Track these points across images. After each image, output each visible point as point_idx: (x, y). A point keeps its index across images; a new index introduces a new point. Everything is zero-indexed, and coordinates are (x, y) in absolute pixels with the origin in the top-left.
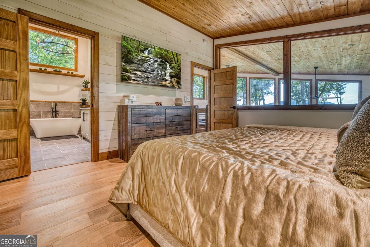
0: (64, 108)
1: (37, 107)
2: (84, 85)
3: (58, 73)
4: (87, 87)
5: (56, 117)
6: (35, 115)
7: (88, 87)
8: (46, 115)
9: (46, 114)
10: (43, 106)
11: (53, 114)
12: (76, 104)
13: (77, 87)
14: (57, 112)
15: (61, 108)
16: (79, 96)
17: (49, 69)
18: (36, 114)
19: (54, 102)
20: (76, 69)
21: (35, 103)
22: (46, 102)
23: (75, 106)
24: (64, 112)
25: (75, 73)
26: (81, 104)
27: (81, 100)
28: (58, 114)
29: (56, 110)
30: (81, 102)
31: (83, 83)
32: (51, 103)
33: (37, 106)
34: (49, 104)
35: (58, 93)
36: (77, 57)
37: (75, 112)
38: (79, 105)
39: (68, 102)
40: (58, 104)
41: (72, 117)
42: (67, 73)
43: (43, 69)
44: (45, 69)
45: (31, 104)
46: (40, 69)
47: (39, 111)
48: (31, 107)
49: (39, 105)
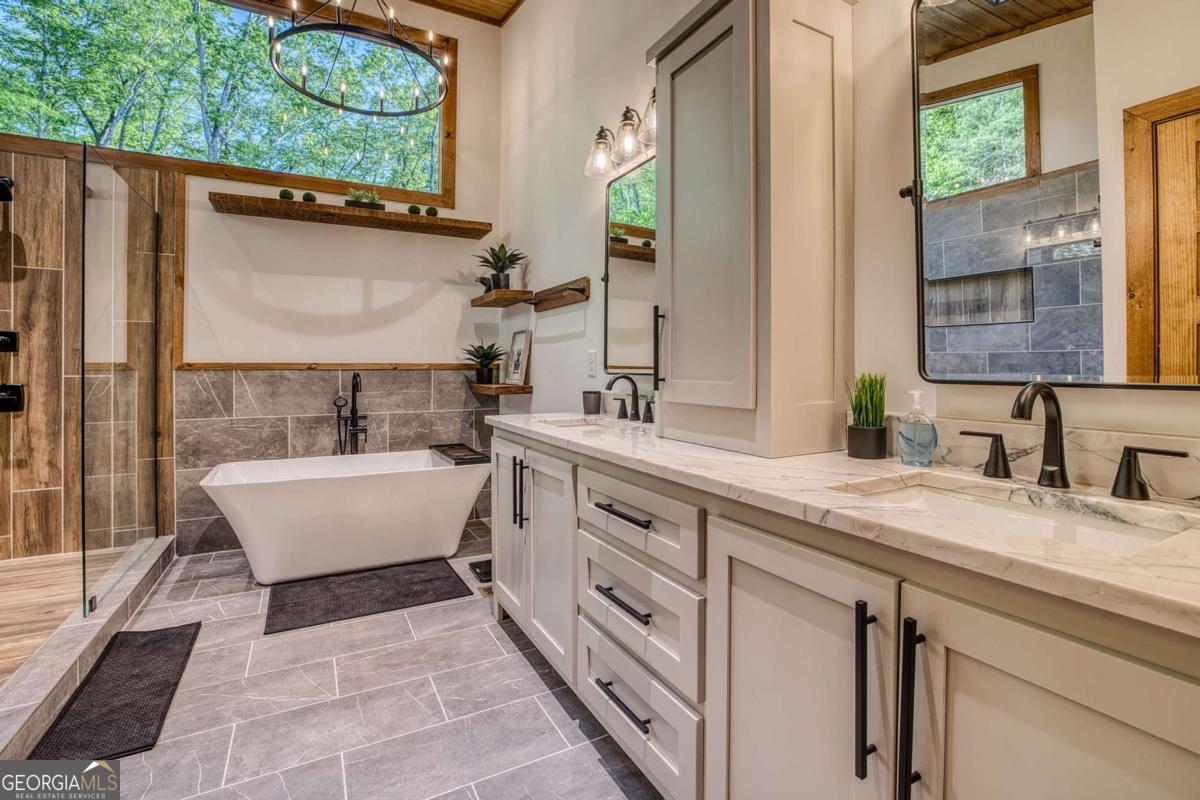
0: (393, 398)
1: (273, 395)
2: (489, 272)
3: (365, 213)
4: (503, 283)
5: (355, 450)
6: (261, 439)
7: (507, 286)
8: (310, 434)
9: (312, 431)
10: (297, 393)
11: (343, 429)
12: (445, 375)
13: (450, 287)
14: (361, 423)
15: (378, 400)
16: (461, 334)
17: (323, 199)
18: (264, 436)
19: (345, 368)
20: (448, 197)
21: (261, 374)
22: (310, 368)
23: (442, 386)
24: (393, 417)
25: (443, 213)
26: (467, 373)
27: (470, 352)
28: (364, 431)
29: (354, 411)
30: (467, 367)
31: (486, 261)
32: (333, 373)
33: (270, 389)
34: (323, 380)
35: (371, 319)
36: (454, 132)
37: (442, 418)
38: (462, 378)
39: (409, 369)
40: (364, 381)
41: (430, 447)
42: (407, 213)
43: (298, 195)
44: (309, 199)
45: (242, 384)
46: (286, 196)
47: (279, 419)
48: (242, 398)
49: (277, 387)
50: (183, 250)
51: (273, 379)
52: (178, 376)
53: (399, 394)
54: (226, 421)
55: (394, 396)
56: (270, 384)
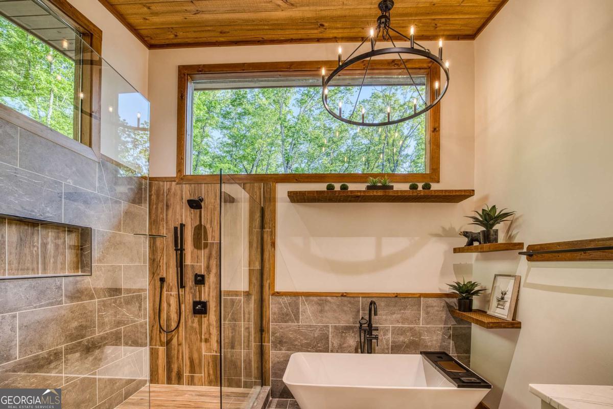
0: (394, 316)
1: (321, 311)
2: (479, 229)
3: (380, 193)
4: (492, 237)
5: (370, 351)
6: (314, 337)
7: (496, 240)
8: (342, 336)
9: (344, 334)
10: (335, 311)
11: (362, 335)
12: (431, 301)
13: (434, 239)
14: (374, 333)
15: (384, 317)
16: (443, 273)
17: (352, 187)
18: (316, 336)
19: (365, 296)
20: (435, 172)
21: (315, 299)
22: (343, 295)
23: (429, 309)
24: (394, 329)
25: (435, 187)
26: (448, 300)
27: (454, 287)
28: (377, 338)
29: (370, 325)
30: (448, 295)
31: (476, 219)
32: (356, 299)
33: (320, 308)
34: (350, 303)
35: (381, 264)
36: (439, 126)
37: (428, 330)
38: (443, 304)
39: (406, 296)
40: (381, 304)
41: (421, 353)
42: (409, 189)
43: (337, 187)
44: (344, 188)
45: (305, 305)
46: (330, 188)
47: (325, 326)
48: (305, 312)
49: (324, 307)
50: (275, 227)
51: (321, 302)
52: (272, 299)
53: (398, 314)
54: (296, 326)
55: (395, 315)
56: (320, 305)
